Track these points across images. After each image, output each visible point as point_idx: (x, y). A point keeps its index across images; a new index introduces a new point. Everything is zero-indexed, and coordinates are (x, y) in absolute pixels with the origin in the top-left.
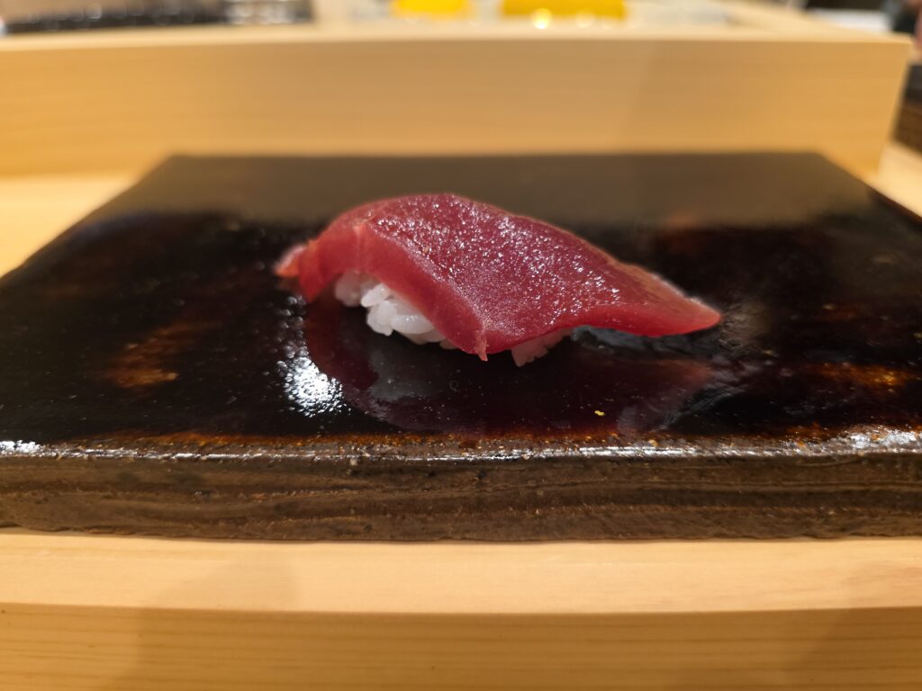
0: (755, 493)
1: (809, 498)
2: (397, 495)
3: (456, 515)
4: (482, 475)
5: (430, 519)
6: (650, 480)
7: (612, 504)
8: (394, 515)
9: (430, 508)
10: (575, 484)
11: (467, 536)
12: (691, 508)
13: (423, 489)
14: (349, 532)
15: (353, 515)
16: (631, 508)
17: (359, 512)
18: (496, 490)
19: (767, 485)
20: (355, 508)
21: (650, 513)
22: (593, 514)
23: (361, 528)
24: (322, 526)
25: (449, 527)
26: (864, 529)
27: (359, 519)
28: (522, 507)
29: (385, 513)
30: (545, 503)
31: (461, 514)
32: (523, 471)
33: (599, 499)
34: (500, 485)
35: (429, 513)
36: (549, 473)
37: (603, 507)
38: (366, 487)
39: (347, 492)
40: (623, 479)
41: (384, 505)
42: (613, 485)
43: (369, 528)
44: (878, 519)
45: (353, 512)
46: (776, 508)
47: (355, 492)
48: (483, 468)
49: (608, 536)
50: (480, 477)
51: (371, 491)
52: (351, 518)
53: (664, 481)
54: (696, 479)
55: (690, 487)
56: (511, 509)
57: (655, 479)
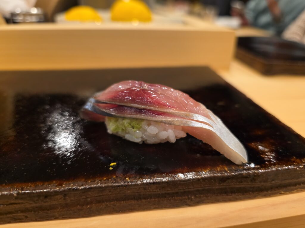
0: (165, 193)
1: (185, 193)
2: (34, 205)
3: (58, 210)
5: (49, 212)
6: (127, 192)
7: (115, 201)
8: (35, 212)
9: (48, 208)
10: (100, 196)
11: (64, 216)
12: (143, 200)
13: (44, 202)
14: (20, 219)
16: (122, 202)
17: (22, 211)
18: (71, 200)
19: (169, 190)
21: (130, 203)
22: (109, 205)
23: (24, 217)
24: (8, 217)
25: (56, 214)
26: (205, 201)
27: (22, 214)
28: (83, 205)
29: (31, 211)
30: (91, 203)
31: (60, 209)
32: (80, 193)
33: (110, 200)
34: (73, 199)
35: (48, 210)
36: (90, 193)
37: (112, 203)
38: (22, 203)
39: (16, 205)
40: (117, 193)
41: (31, 208)
42: (114, 195)
43: (26, 217)
44: (209, 198)
45: (19, 212)
46: (173, 197)
47: (18, 205)
48: (65, 194)
49: (116, 212)
50: (64, 197)
51: (24, 204)
52: (19, 214)
53: (132, 192)
54: (143, 191)
55: (142, 193)
56: (79, 206)
57: (129, 192)
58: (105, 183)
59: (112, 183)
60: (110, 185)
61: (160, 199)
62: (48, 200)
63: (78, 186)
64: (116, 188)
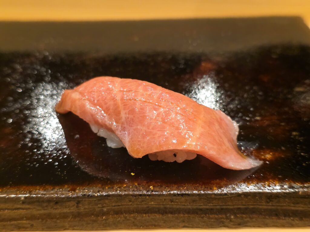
0: (197, 209)
1: (221, 211)
2: (42, 212)
3: (69, 219)
4: (78, 203)
5: (58, 221)
6: (151, 203)
7: (136, 214)
8: (43, 220)
9: (58, 216)
10: (119, 206)
11: (75, 228)
12: (169, 215)
13: (54, 209)
14: (24, 228)
15: (25, 220)
16: (144, 215)
17: (28, 219)
18: (85, 209)
19: (201, 205)
20: (25, 217)
21: (153, 217)
22: (128, 218)
23: (29, 225)
24: (12, 225)
25: (66, 224)
26: (249, 224)
27: (28, 222)
28: (97, 215)
29: (38, 219)
30: (107, 213)
31: (71, 219)
32: (95, 201)
33: (130, 212)
34: (86, 207)
35: (58, 219)
36: (107, 201)
37: (132, 215)
38: (29, 208)
39: (21, 211)
40: (139, 203)
41: (38, 216)
42: (135, 206)
43: (32, 226)
44: (254, 220)
45: (25, 219)
46: (207, 215)
47: (25, 210)
48: (78, 200)
49: (136, 227)
50: (77, 204)
51: (31, 210)
52: (24, 222)
53: (156, 204)
54: (170, 203)
55: (168, 206)
56: (93, 216)
57: (152, 203)
58: (125, 191)
59: (133, 191)
60: (131, 193)
61: (190, 215)
62: (58, 207)
63: (94, 192)
64: (137, 197)
